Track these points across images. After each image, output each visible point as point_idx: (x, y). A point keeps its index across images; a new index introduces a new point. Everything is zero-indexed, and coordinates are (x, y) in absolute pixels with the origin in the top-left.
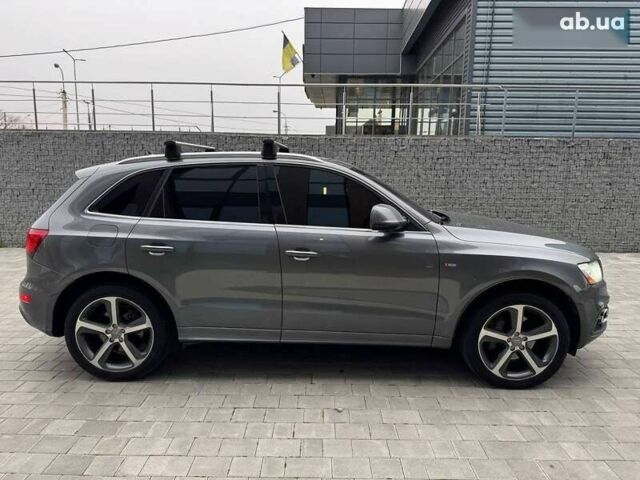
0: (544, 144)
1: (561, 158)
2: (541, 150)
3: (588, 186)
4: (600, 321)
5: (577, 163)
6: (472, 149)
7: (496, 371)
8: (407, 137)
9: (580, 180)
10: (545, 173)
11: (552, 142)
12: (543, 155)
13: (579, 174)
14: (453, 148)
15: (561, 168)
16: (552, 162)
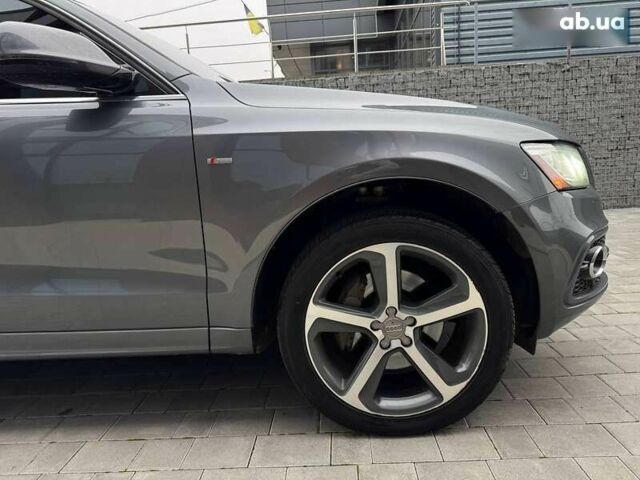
0: (530, 71)
1: (554, 86)
2: (526, 78)
3: (593, 121)
4: (586, 272)
5: (576, 92)
6: (435, 84)
7: (352, 397)
8: (351, 75)
9: (581, 114)
10: (534, 109)
11: (540, 66)
12: (530, 85)
13: (579, 106)
14: (411, 85)
15: (555, 101)
16: (542, 94)
